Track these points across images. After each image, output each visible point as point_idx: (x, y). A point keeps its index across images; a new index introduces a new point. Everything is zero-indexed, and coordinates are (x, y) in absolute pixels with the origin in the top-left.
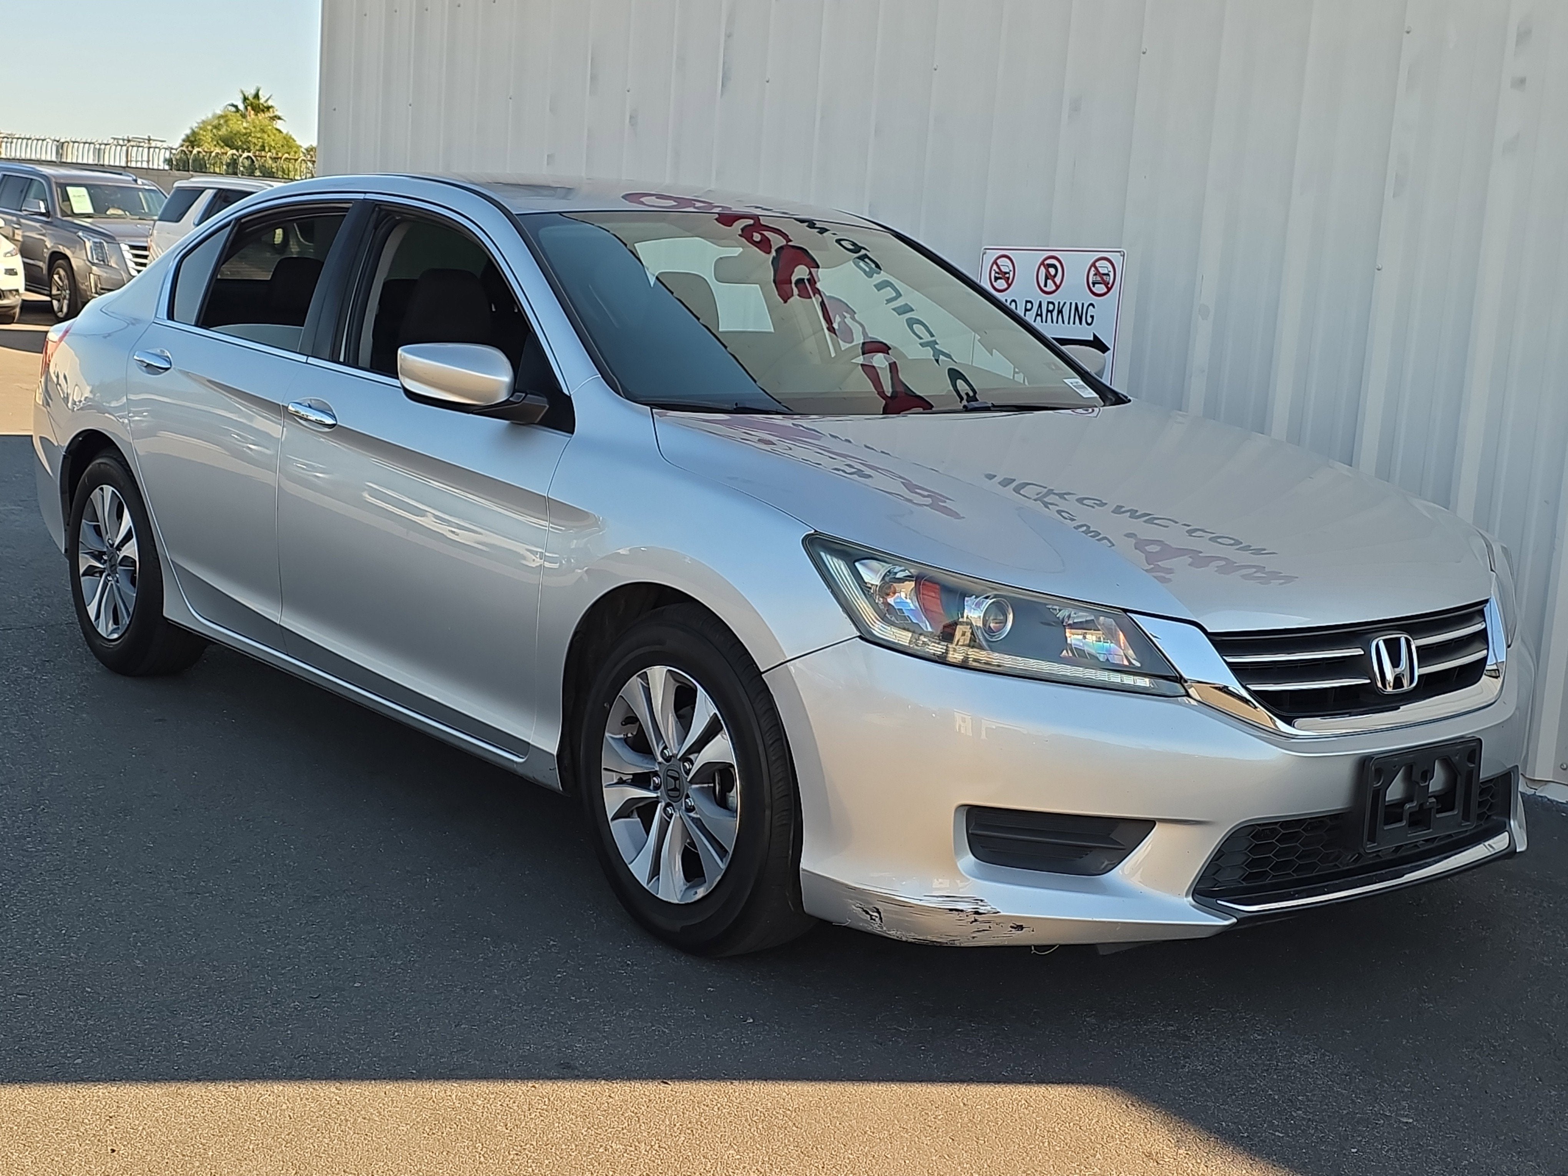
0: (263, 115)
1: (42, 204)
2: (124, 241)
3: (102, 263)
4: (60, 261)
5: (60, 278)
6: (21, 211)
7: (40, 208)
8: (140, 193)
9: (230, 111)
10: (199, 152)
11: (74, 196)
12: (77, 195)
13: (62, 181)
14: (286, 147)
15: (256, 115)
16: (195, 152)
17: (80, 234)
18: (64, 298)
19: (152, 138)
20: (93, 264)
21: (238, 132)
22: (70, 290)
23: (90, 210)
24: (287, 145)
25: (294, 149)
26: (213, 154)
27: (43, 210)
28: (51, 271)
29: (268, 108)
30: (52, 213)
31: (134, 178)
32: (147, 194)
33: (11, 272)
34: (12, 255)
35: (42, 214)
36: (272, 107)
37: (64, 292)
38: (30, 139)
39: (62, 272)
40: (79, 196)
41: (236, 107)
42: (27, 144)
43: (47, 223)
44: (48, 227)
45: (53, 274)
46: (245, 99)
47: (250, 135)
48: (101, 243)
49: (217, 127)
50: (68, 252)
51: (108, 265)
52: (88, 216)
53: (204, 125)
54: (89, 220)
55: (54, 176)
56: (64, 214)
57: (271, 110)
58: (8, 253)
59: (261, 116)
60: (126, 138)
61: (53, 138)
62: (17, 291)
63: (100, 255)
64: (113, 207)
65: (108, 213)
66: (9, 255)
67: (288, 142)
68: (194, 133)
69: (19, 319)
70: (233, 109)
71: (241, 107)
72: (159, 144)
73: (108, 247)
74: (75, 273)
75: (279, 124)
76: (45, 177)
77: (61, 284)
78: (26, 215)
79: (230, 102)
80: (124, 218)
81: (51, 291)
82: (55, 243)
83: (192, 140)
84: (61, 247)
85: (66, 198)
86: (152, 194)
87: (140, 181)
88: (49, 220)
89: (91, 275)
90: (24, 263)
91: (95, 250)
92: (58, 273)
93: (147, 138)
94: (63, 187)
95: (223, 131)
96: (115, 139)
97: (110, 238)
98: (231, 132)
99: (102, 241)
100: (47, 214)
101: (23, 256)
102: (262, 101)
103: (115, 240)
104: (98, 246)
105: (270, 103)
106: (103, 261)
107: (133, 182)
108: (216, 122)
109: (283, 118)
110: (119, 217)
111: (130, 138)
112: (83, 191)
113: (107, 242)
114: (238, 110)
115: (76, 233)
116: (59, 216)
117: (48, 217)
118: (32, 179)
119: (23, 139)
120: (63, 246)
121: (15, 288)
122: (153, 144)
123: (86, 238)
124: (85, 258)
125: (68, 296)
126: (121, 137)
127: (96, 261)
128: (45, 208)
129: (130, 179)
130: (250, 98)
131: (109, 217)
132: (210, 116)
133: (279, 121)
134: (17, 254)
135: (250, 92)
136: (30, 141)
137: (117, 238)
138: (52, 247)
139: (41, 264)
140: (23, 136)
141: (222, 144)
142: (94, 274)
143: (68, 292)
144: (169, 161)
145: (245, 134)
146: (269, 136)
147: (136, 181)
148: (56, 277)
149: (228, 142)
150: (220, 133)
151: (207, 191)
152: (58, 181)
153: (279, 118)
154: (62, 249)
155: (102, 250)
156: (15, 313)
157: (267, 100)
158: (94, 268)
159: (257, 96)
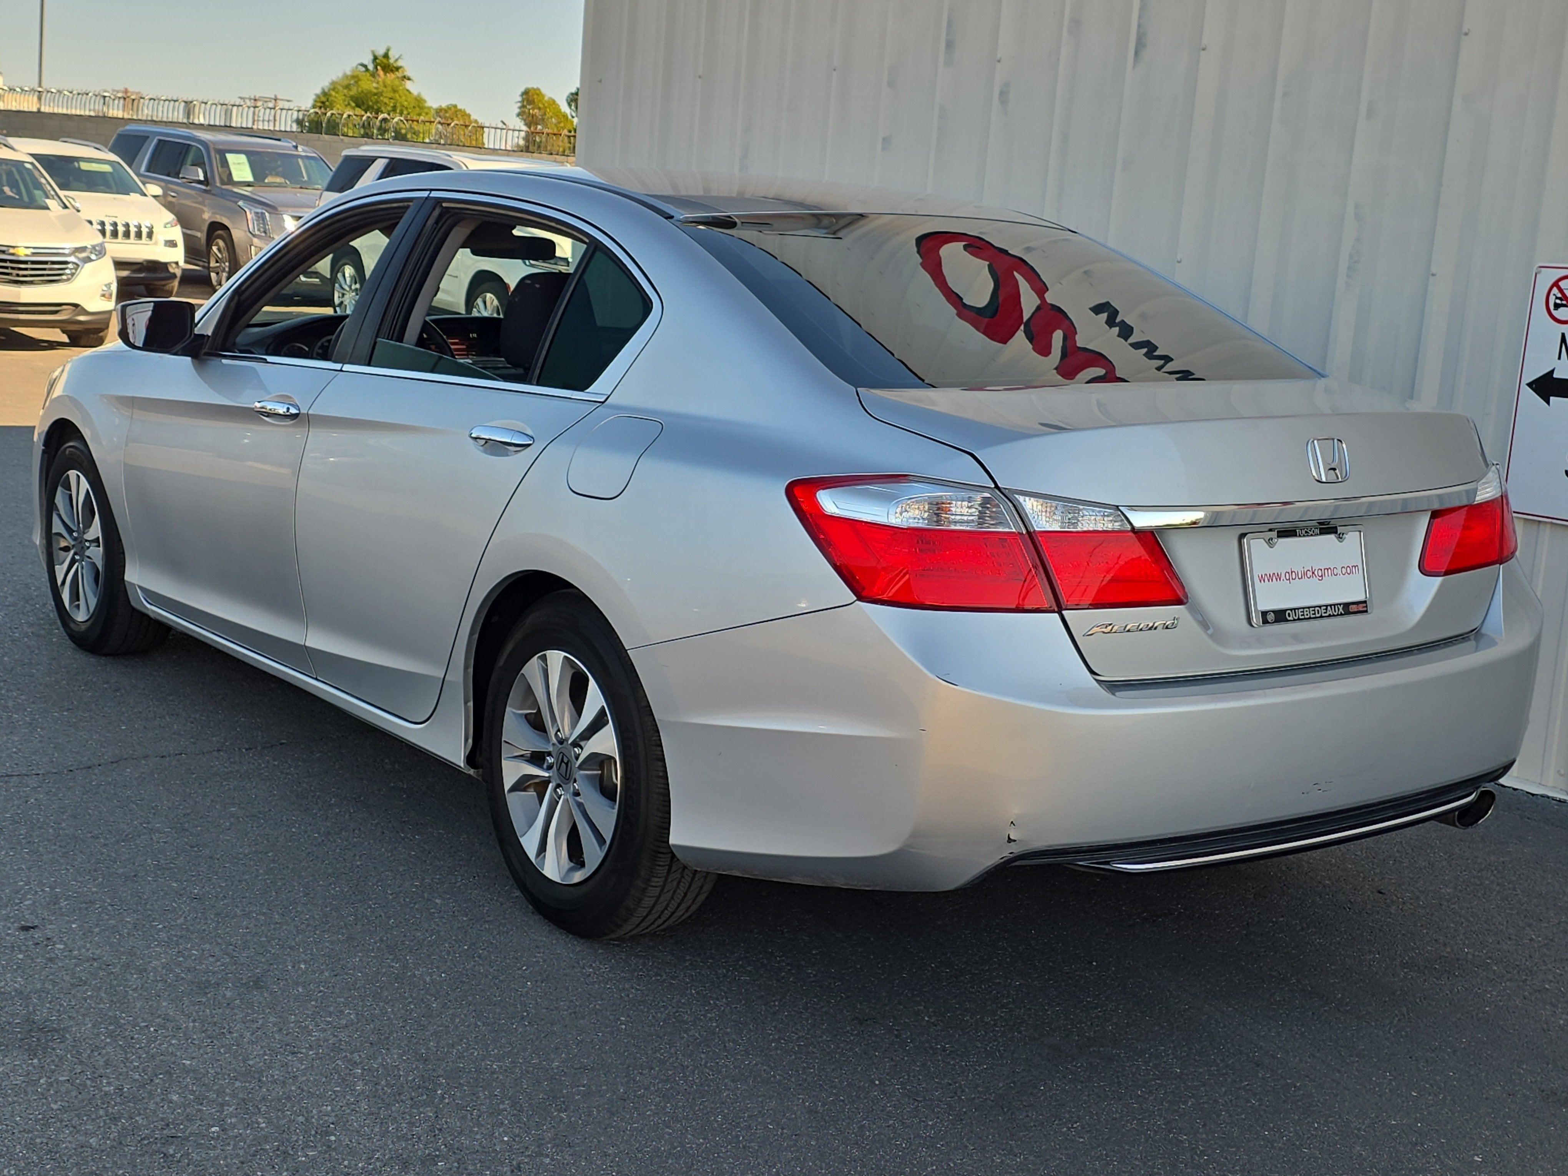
0: (392, 75)
1: (200, 172)
2: (287, 211)
3: (263, 234)
4: (220, 232)
5: (219, 250)
6: (178, 178)
7: (198, 176)
8: (300, 160)
9: (360, 71)
10: (332, 114)
11: (234, 163)
12: (237, 162)
13: (221, 147)
14: (417, 109)
15: (385, 74)
16: (329, 114)
17: (241, 203)
18: (224, 270)
19: (279, 97)
20: (254, 236)
21: (370, 92)
22: (230, 264)
23: (250, 178)
24: (419, 106)
25: (426, 110)
26: (345, 116)
27: (202, 178)
28: (210, 241)
29: (398, 69)
30: (210, 181)
31: (294, 144)
32: (306, 161)
33: (172, 244)
34: (172, 226)
35: (200, 182)
36: (401, 67)
37: (223, 265)
38: (177, 101)
39: (221, 243)
40: (239, 164)
41: (365, 66)
42: (174, 107)
43: (205, 191)
44: (206, 195)
45: (212, 245)
46: (375, 58)
47: (382, 95)
48: (263, 214)
49: (347, 87)
50: (226, 222)
51: (270, 237)
52: (248, 184)
53: (334, 86)
54: (249, 189)
55: (214, 143)
56: (223, 183)
57: (400, 70)
58: (167, 224)
59: (391, 76)
60: (252, 97)
61: (200, 100)
62: (177, 263)
63: (262, 225)
64: (271, 175)
65: (266, 181)
66: (169, 225)
67: (419, 103)
68: (325, 94)
69: (177, 292)
70: (363, 69)
71: (371, 67)
72: (287, 105)
73: (270, 217)
74: (236, 246)
75: (408, 85)
76: (204, 143)
77: (220, 255)
78: (184, 183)
79: (360, 62)
80: (285, 187)
81: (209, 263)
82: (213, 213)
83: (324, 101)
84: (218, 216)
85: (225, 163)
86: (312, 162)
87: (300, 148)
88: (208, 188)
89: (252, 247)
90: (185, 235)
91: (257, 221)
92: (217, 244)
93: (273, 97)
94: (222, 153)
95: (354, 92)
96: (241, 98)
97: (272, 208)
98: (362, 91)
99: (264, 211)
100: (206, 182)
101: (183, 227)
102: (392, 61)
103: (277, 210)
104: (260, 217)
105: (400, 63)
106: (265, 232)
107: (293, 149)
108: (346, 82)
109: (412, 78)
110: (279, 185)
111: (257, 98)
112: (243, 158)
113: (269, 213)
114: (367, 70)
115: (236, 203)
116: (218, 184)
117: (207, 185)
118: (189, 145)
119: (170, 101)
120: (221, 215)
121: (175, 260)
122: (281, 104)
123: (246, 207)
124: (247, 229)
125: (227, 269)
126: (247, 96)
127: (257, 233)
128: (204, 177)
129: (290, 145)
130: (380, 58)
131: (269, 185)
132: (340, 75)
133: (408, 82)
134: (176, 225)
135: (381, 52)
136: (177, 103)
137: (280, 209)
138: (210, 217)
139: (199, 234)
140: (169, 98)
141: (353, 105)
142: (255, 247)
143: (227, 264)
144: (299, 122)
145: (376, 94)
146: (400, 96)
147: (296, 147)
148: (215, 248)
149: (360, 102)
150: (352, 93)
151: (379, 160)
152: (217, 147)
153: (409, 79)
154: (219, 219)
155: (263, 220)
156: (173, 287)
157: (397, 60)
158: (255, 240)
159: (386, 56)
